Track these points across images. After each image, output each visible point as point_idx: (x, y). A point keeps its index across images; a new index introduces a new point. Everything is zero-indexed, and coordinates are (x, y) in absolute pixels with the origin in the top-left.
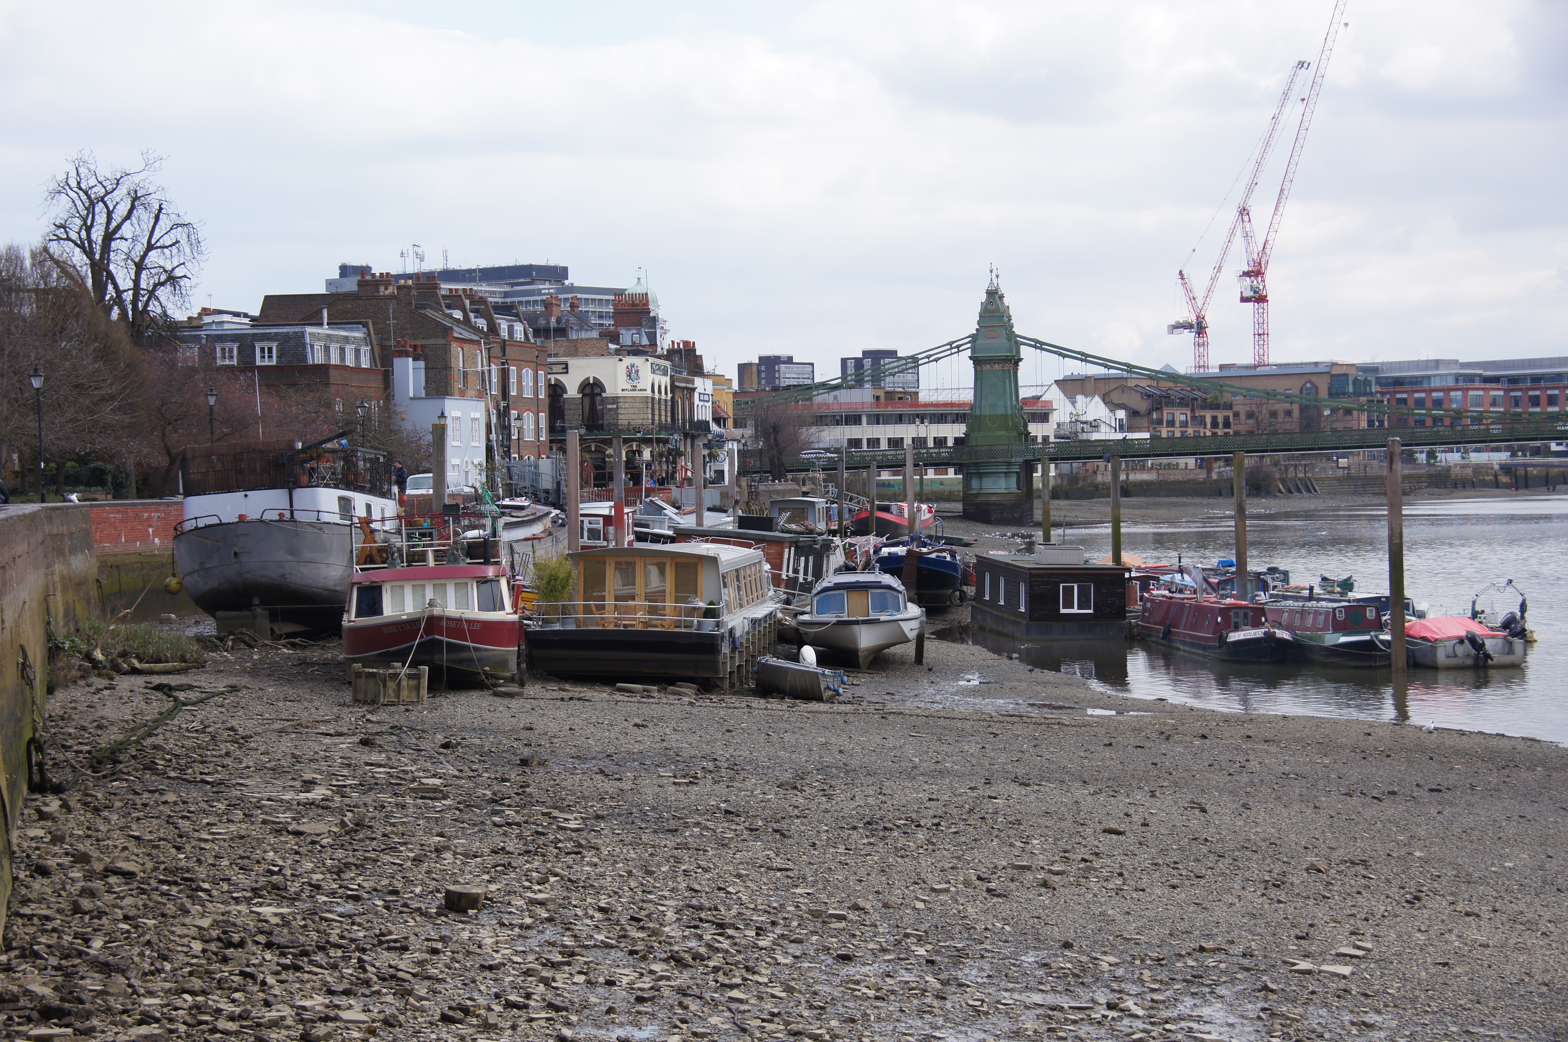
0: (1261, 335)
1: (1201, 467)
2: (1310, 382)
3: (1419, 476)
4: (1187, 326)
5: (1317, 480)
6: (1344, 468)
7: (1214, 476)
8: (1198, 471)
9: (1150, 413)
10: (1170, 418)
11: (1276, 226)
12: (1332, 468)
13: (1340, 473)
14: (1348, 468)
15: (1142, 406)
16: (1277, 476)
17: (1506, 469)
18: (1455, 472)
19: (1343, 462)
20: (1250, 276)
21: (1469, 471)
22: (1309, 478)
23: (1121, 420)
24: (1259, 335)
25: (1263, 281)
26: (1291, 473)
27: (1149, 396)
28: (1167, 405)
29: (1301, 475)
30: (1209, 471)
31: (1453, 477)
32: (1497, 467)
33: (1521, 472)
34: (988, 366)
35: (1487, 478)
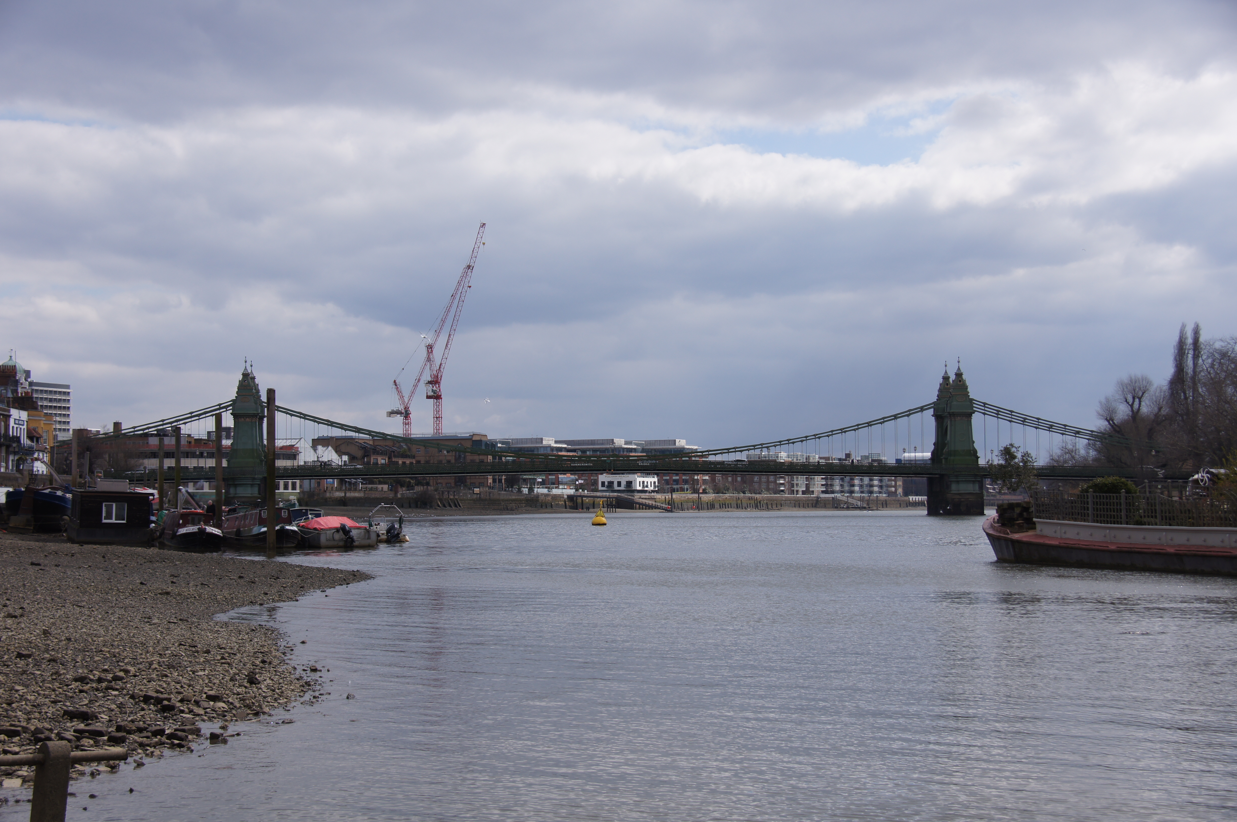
0: (438, 418)
1: (391, 490)
2: (460, 444)
3: (521, 500)
4: (398, 412)
5: (461, 500)
6: (477, 494)
7: (399, 496)
8: (390, 492)
9: (363, 458)
10: (375, 461)
11: (446, 355)
12: (470, 494)
13: (475, 496)
14: (480, 494)
15: (359, 454)
16: (437, 497)
17: (570, 498)
18: (541, 498)
19: (477, 490)
20: (432, 384)
21: (550, 498)
22: (457, 499)
23: (345, 462)
24: (437, 418)
25: (439, 387)
26: (446, 496)
27: (363, 448)
28: (374, 453)
29: (452, 497)
30: (396, 492)
31: (540, 501)
32: (566, 497)
33: (579, 500)
34: (243, 419)
35: (560, 503)
